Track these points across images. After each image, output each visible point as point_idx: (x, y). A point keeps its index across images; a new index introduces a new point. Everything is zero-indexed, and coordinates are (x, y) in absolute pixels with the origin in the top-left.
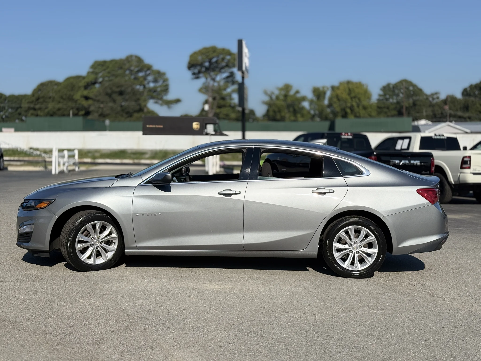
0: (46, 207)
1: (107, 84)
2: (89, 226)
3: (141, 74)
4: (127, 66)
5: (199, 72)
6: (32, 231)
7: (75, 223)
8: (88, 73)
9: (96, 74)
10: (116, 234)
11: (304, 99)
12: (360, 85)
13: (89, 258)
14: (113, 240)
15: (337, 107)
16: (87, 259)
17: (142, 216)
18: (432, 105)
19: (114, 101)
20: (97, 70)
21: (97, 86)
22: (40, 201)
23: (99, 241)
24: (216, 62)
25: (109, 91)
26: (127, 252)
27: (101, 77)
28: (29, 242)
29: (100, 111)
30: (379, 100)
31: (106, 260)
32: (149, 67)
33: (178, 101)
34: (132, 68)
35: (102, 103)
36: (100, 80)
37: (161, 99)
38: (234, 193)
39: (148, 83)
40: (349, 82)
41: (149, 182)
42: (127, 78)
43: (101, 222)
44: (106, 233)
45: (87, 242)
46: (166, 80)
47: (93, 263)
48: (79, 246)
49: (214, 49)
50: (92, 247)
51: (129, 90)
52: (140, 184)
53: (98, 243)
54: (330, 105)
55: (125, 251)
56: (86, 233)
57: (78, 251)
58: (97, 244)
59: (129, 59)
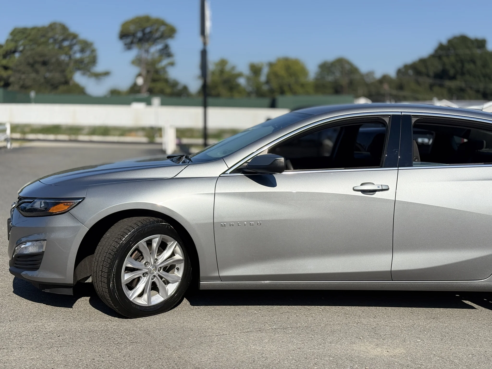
0: (68, 211)
1: (29, 53)
2: (142, 243)
3: (66, 44)
4: (50, 34)
5: (132, 43)
6: (43, 252)
7: (120, 239)
8: (7, 41)
9: (17, 41)
10: (181, 256)
11: (240, 75)
12: (296, 62)
13: (141, 295)
14: (175, 265)
15: (275, 85)
16: (136, 298)
17: (230, 226)
18: (367, 85)
19: (37, 72)
20: (17, 38)
21: (17, 55)
22: (57, 202)
23: (156, 268)
24: (150, 32)
25: (31, 61)
26: (204, 285)
27: (21, 45)
28: (36, 269)
29: (21, 83)
30: (317, 79)
31: (166, 298)
32: (75, 36)
33: (107, 74)
34: (57, 36)
35: (24, 73)
36: (21, 48)
37: (89, 71)
38: (380, 188)
39: (75, 53)
40: (286, 60)
41: (239, 170)
42: (51, 47)
43: (161, 236)
44: (167, 254)
45: (137, 270)
46: (93, 51)
47: (147, 303)
48: (126, 277)
49: (147, 19)
50: (146, 278)
51: (54, 60)
52: (224, 173)
53: (156, 270)
54: (268, 82)
55: (200, 283)
56: (136, 255)
57: (125, 285)
58: (153, 273)
59: (52, 27)
